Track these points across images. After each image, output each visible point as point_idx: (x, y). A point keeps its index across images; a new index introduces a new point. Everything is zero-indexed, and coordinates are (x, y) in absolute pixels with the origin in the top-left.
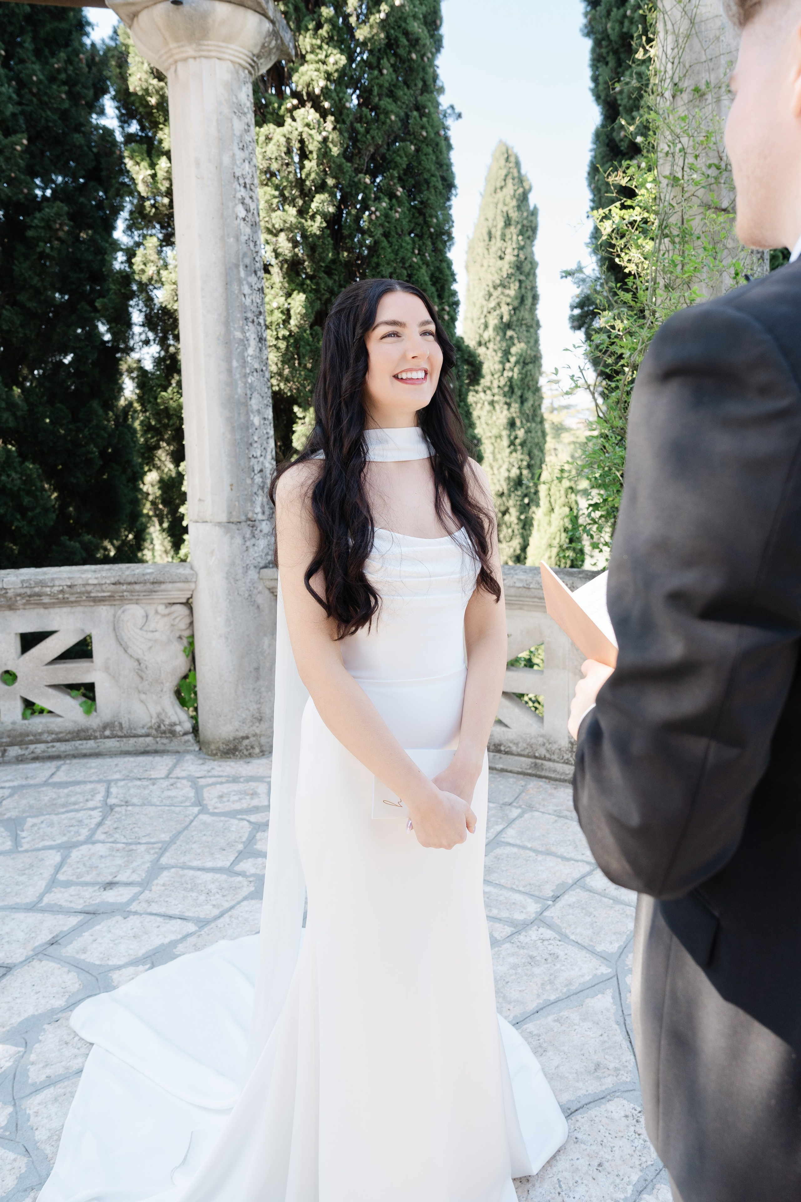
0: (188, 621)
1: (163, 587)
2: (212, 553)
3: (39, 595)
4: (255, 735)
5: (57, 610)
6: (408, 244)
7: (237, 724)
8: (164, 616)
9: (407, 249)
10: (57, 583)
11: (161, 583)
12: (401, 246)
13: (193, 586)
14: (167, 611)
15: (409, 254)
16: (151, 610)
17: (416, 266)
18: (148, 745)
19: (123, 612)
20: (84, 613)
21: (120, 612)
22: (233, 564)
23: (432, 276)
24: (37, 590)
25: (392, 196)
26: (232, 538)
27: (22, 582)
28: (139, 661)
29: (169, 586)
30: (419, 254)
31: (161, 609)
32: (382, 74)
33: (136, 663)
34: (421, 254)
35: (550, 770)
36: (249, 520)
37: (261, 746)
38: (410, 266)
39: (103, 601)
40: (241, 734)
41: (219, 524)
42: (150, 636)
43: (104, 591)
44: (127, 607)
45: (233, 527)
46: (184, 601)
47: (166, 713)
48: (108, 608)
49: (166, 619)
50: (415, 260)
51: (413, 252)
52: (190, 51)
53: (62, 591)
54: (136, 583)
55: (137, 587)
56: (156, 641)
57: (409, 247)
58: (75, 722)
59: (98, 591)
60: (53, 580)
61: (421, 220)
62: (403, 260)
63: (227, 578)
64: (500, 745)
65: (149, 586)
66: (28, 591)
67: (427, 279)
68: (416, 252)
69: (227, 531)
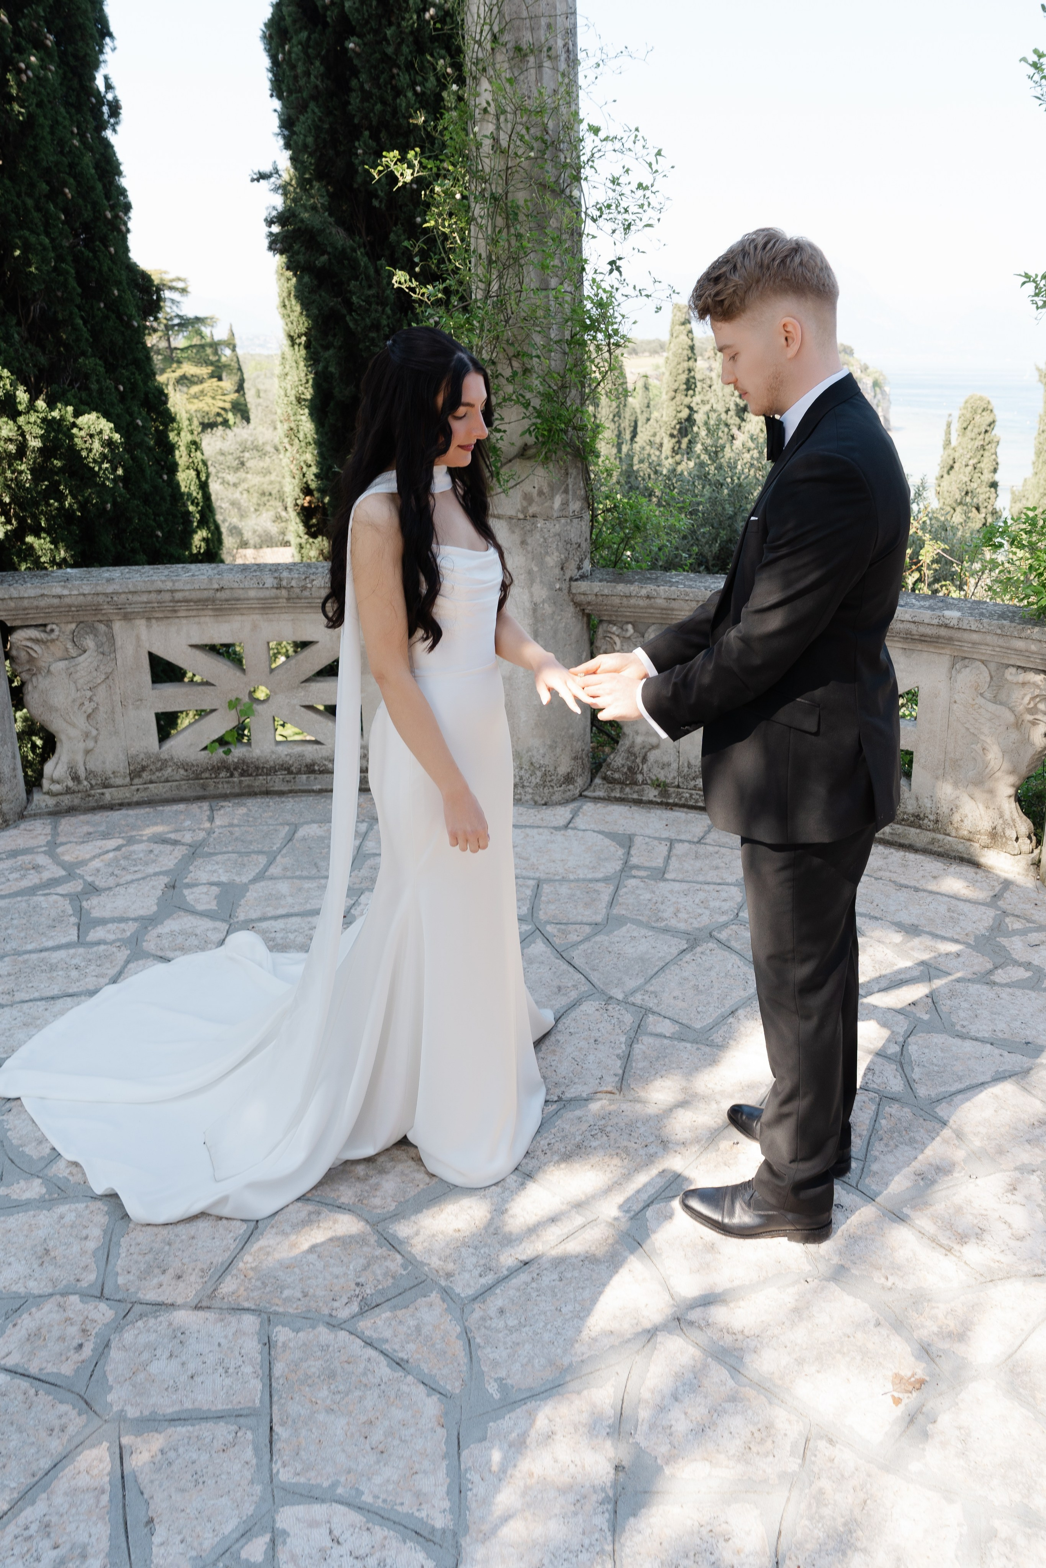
6: (64, 118)
9: (65, 127)
12: (57, 122)
15: (69, 136)
17: (78, 152)
23: (97, 166)
25: (39, 45)
30: (78, 134)
34: (82, 136)
38: (70, 151)
50: (76, 143)
51: (72, 132)
57: (67, 123)
61: (75, 83)
62: (61, 143)
67: (93, 171)
68: (75, 130)
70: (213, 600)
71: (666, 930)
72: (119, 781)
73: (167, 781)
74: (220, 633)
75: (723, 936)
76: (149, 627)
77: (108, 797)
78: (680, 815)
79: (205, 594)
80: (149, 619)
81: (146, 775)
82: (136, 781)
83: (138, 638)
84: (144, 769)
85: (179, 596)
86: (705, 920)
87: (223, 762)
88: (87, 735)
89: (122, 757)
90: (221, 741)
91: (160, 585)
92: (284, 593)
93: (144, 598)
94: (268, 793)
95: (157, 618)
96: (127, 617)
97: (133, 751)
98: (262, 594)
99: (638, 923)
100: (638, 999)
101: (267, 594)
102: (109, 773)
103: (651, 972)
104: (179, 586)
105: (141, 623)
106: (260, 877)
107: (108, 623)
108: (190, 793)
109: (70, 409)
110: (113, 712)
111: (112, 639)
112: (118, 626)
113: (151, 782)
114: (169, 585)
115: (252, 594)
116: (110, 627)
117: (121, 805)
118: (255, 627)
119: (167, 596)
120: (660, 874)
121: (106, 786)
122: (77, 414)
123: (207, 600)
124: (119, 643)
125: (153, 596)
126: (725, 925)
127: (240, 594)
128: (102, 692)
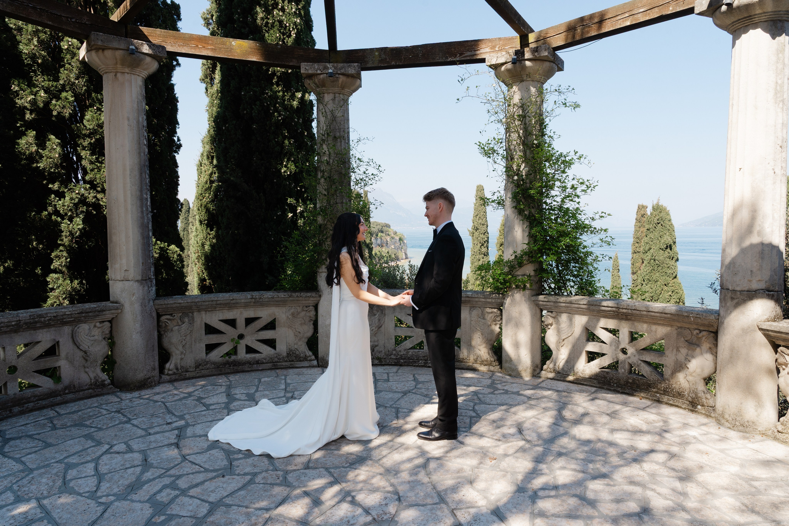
0: (110, 329)
1: (104, 313)
2: (133, 295)
3: (36, 322)
4: (153, 377)
5: (41, 331)
7: (145, 372)
8: (99, 328)
10: (49, 315)
11: (103, 311)
13: (120, 311)
14: (101, 325)
16: (92, 325)
18: (91, 394)
19: (78, 328)
20: (55, 330)
21: (76, 328)
22: (144, 299)
24: (37, 320)
26: (144, 287)
27: (30, 316)
28: (85, 352)
29: (108, 312)
31: (98, 324)
32: (163, 75)
33: (83, 353)
35: (280, 365)
36: (149, 278)
37: (155, 381)
39: (68, 323)
40: (147, 377)
41: (137, 281)
42: (92, 338)
43: (72, 318)
44: (80, 325)
45: (144, 282)
46: (110, 319)
47: (99, 376)
48: (68, 327)
49: (99, 329)
50: (169, 158)
52: (127, 70)
53: (50, 320)
54: (90, 312)
55: (90, 314)
56: (95, 340)
58: (49, 388)
59: (69, 318)
60: (47, 314)
63: (141, 306)
64: (259, 361)
65: (97, 313)
66: (32, 321)
68: (169, 154)
69: (142, 284)
70: (228, 304)
71: (395, 392)
72: (191, 370)
73: (208, 369)
74: (229, 315)
75: (414, 391)
76: (206, 314)
77: (188, 375)
78: (388, 367)
79: (227, 302)
80: (206, 311)
81: (200, 367)
82: (197, 369)
83: (202, 318)
84: (200, 365)
85: (218, 302)
86: (406, 389)
87: (228, 361)
88: (182, 353)
89: (193, 361)
90: (228, 354)
91: (213, 299)
92: (253, 300)
93: (207, 303)
94: (243, 371)
95: (209, 311)
96: (199, 311)
97: (197, 358)
98: (246, 301)
99: (387, 391)
100: (394, 406)
101: (248, 301)
102: (188, 367)
103: (395, 400)
104: (219, 299)
105: (203, 313)
106: (257, 391)
107: (193, 313)
108: (216, 373)
109: (166, 244)
110: (191, 344)
111: (193, 318)
112: (195, 314)
113: (202, 370)
114: (216, 299)
115: (243, 301)
116: (193, 314)
117: (193, 378)
118: (241, 313)
119: (215, 303)
120: (388, 380)
121: (187, 371)
122: (169, 246)
123: (227, 304)
124: (195, 320)
125: (210, 302)
126: (413, 389)
127: (239, 301)
128: (188, 337)
